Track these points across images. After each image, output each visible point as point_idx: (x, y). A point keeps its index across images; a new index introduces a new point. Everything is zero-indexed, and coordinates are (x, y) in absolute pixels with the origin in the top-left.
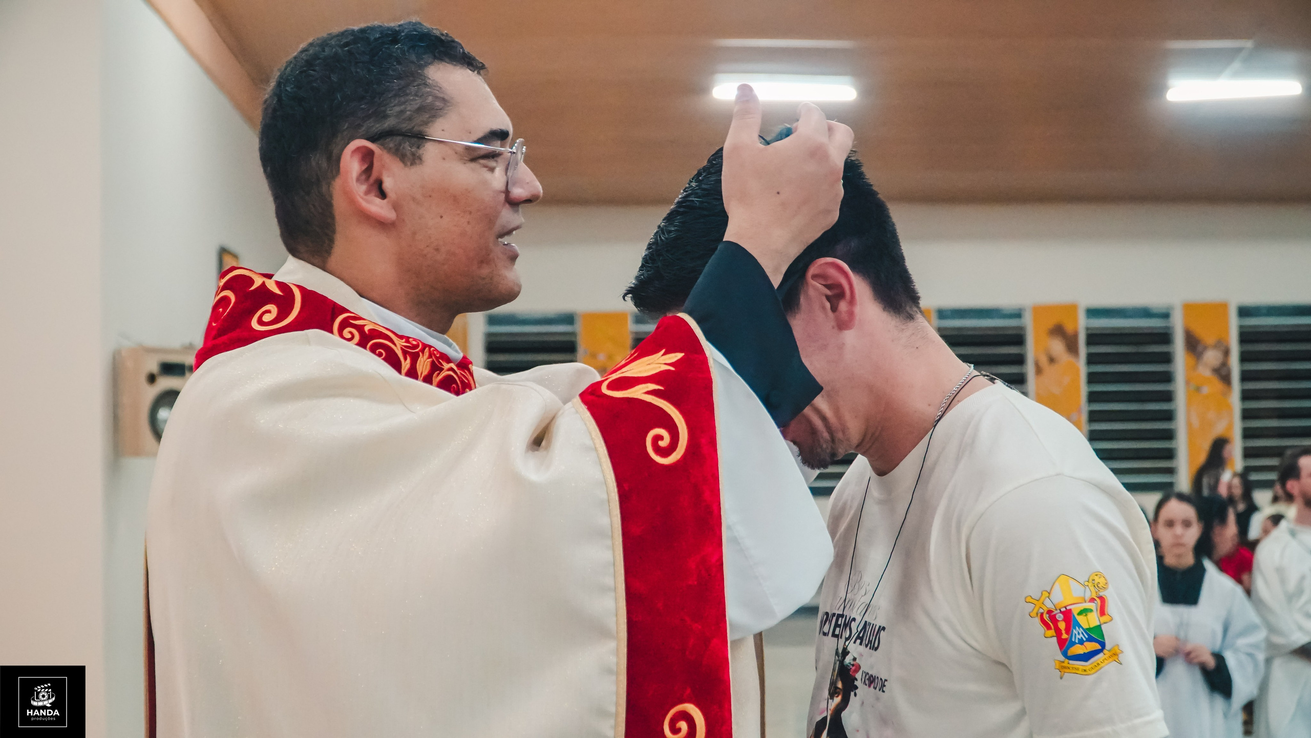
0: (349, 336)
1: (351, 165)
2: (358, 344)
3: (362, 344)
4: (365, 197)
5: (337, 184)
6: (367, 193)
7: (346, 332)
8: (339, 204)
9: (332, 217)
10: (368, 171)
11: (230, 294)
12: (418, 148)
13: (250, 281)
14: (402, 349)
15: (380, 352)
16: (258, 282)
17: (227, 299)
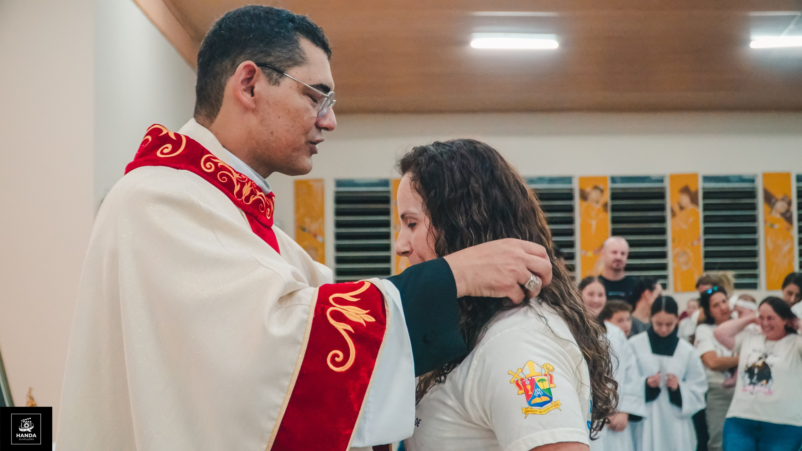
0: (209, 167)
1: (241, 72)
4: (242, 92)
5: (231, 79)
6: (244, 90)
7: (208, 165)
8: (228, 93)
9: (222, 96)
10: (248, 80)
11: (149, 138)
12: (280, 77)
13: (161, 131)
14: (236, 179)
15: (224, 178)
16: (164, 132)
17: (147, 140)
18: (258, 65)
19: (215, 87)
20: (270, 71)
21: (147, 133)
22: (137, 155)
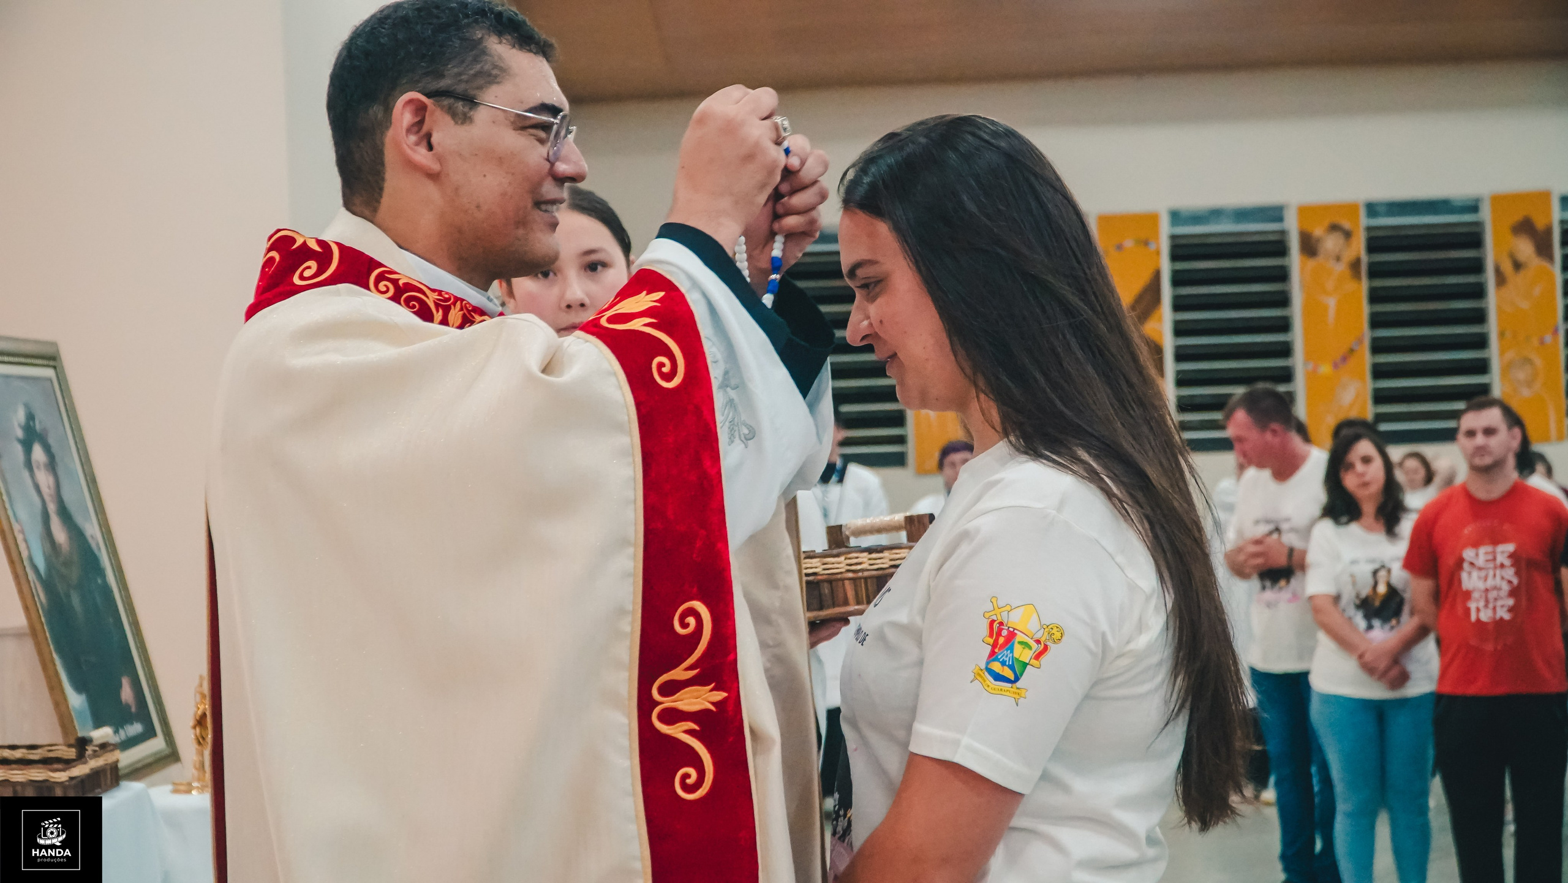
0: (384, 289)
1: (402, 115)
2: (391, 298)
3: (395, 299)
4: (413, 147)
5: (390, 134)
6: (417, 144)
7: (382, 286)
8: (390, 156)
9: (382, 164)
10: (420, 123)
11: (274, 254)
12: (471, 109)
13: (293, 240)
14: (434, 302)
15: (414, 305)
16: (299, 242)
17: (272, 259)
18: (429, 95)
19: (367, 153)
20: (452, 101)
21: (268, 246)
22: (258, 287)
